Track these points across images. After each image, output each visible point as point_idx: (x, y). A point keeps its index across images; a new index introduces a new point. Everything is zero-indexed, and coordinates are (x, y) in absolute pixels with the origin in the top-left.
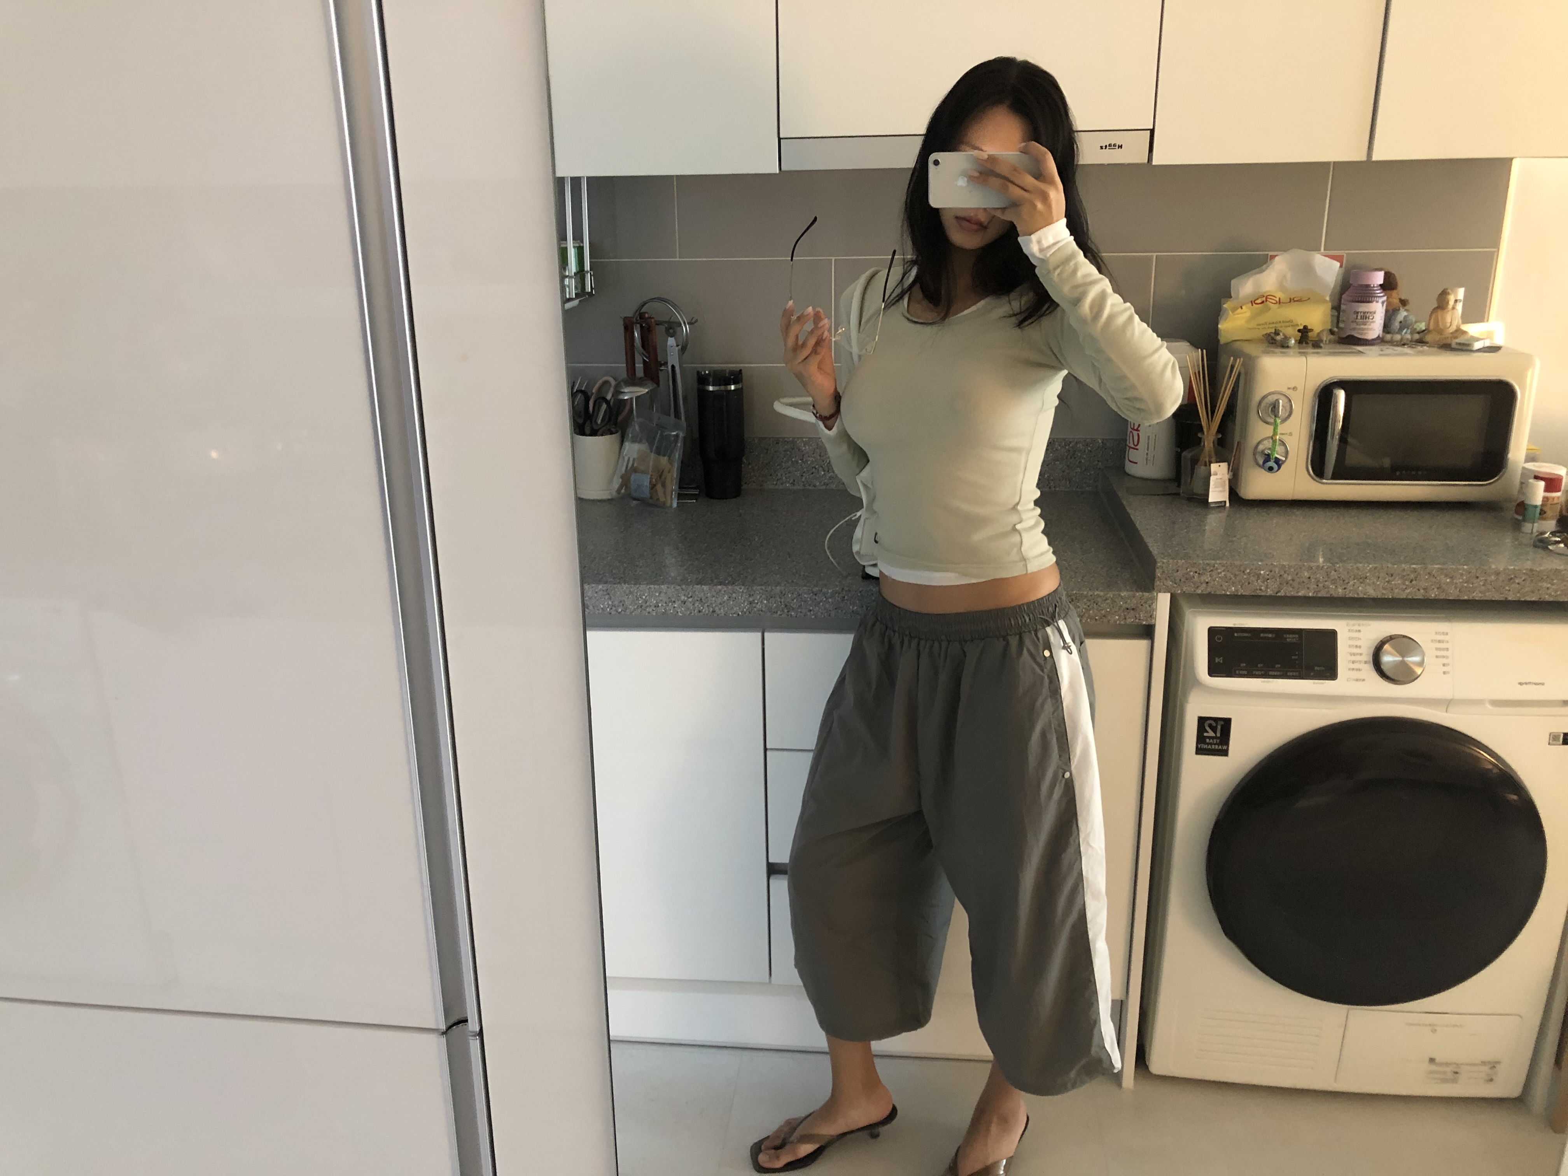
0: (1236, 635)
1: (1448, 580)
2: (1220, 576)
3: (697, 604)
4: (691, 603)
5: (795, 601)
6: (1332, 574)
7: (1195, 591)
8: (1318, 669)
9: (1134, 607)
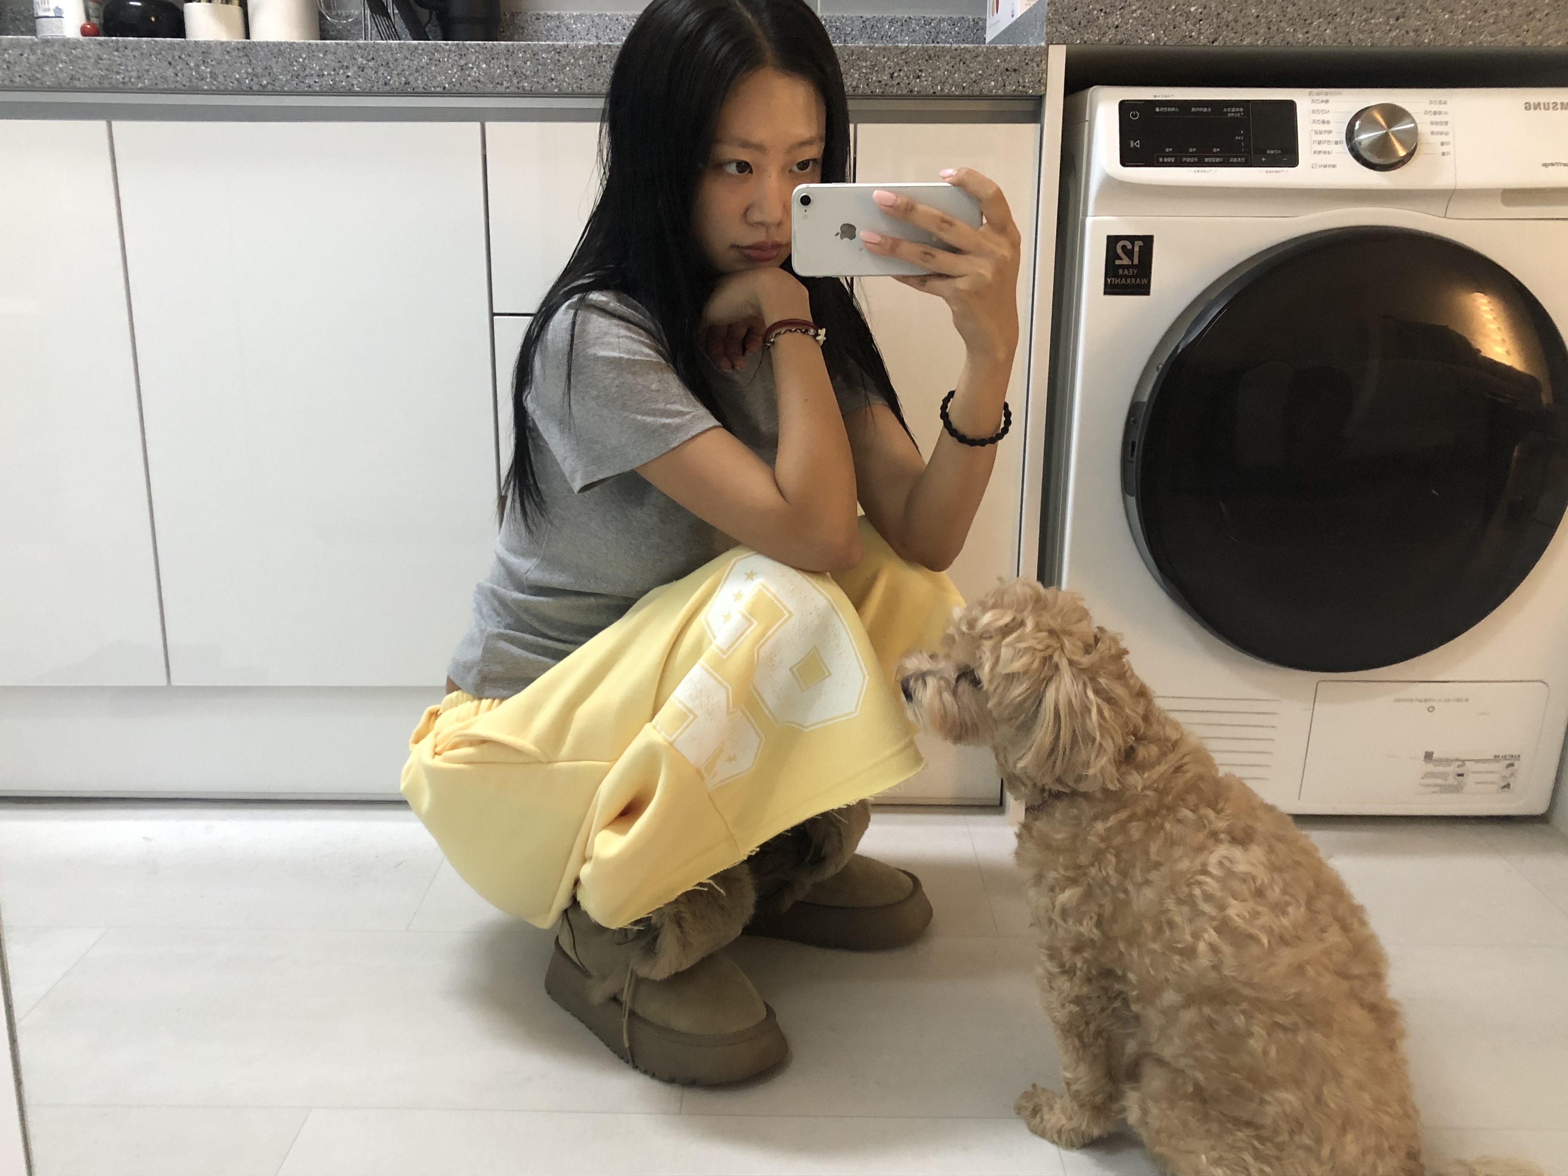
0: (1157, 110)
1: (1446, 16)
2: (1134, 15)
3: (382, 70)
4: (372, 70)
5: (529, 63)
6: (1288, 9)
7: (1099, 40)
8: (1272, 152)
9: (1016, 67)
